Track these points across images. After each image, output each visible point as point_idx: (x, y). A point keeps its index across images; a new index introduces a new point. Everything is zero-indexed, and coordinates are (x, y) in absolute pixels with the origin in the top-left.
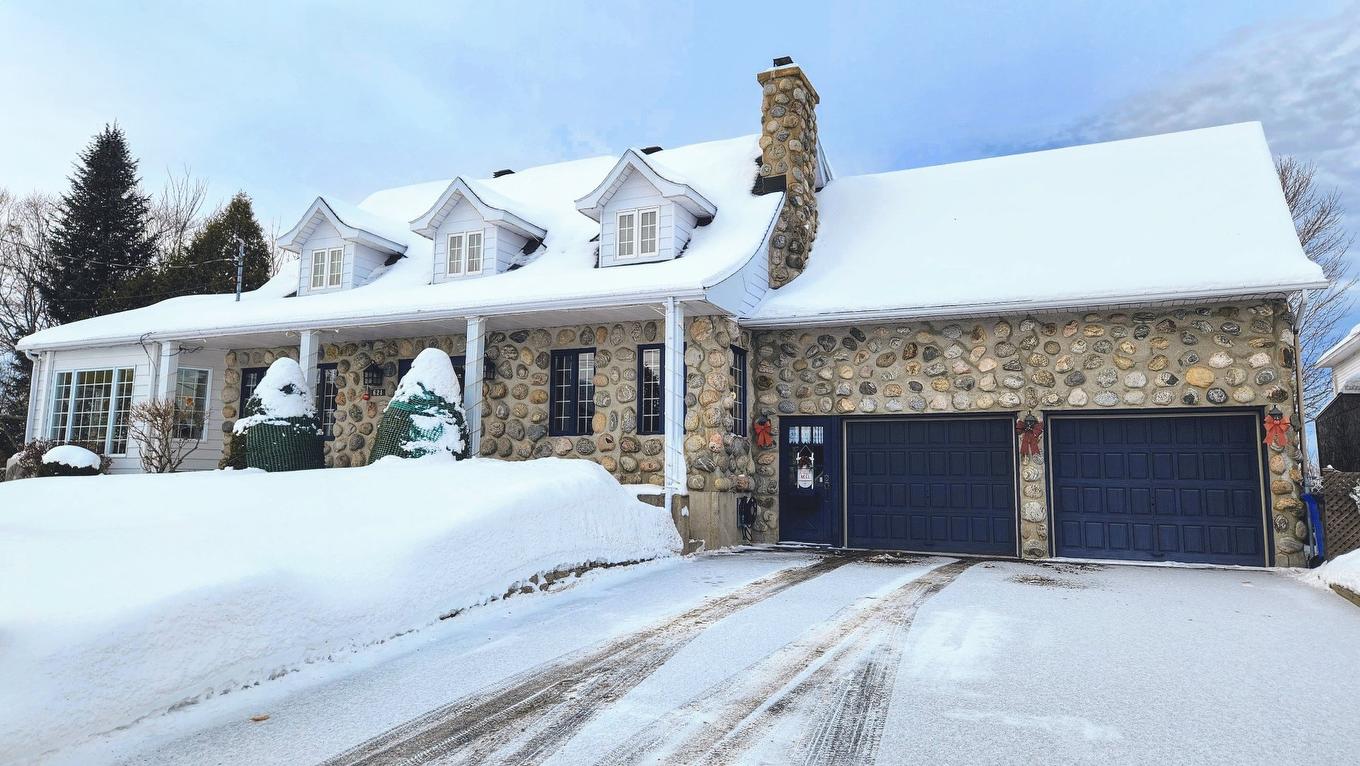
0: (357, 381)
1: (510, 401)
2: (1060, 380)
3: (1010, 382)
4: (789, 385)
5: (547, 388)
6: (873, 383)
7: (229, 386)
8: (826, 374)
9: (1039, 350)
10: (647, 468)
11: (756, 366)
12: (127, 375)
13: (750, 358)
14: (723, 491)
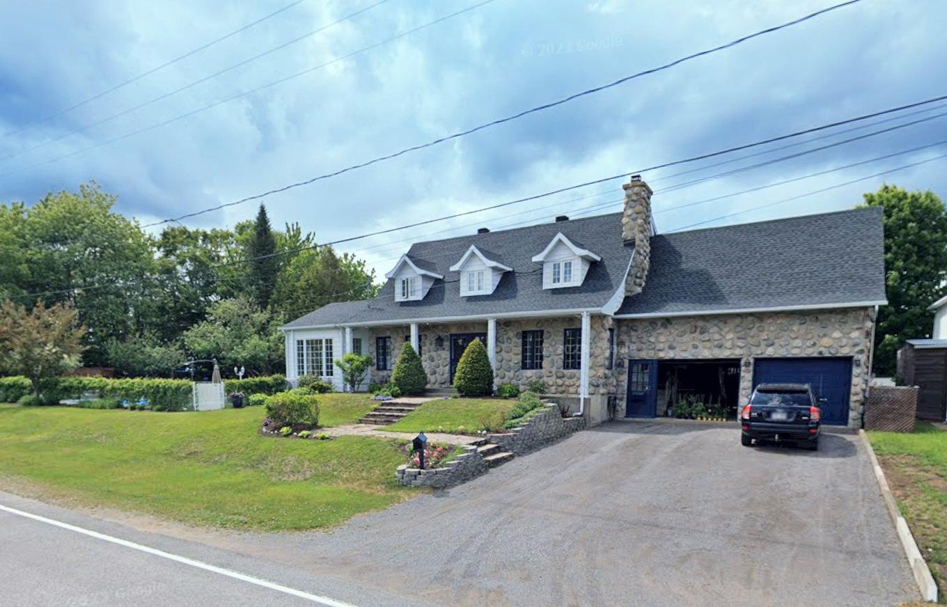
0: (431, 344)
1: (503, 353)
2: (763, 343)
3: (740, 344)
4: (634, 345)
5: (520, 348)
6: (674, 344)
7: (371, 345)
8: (652, 339)
9: (755, 330)
10: (568, 384)
11: (618, 336)
12: (329, 341)
13: (615, 332)
14: (603, 394)
